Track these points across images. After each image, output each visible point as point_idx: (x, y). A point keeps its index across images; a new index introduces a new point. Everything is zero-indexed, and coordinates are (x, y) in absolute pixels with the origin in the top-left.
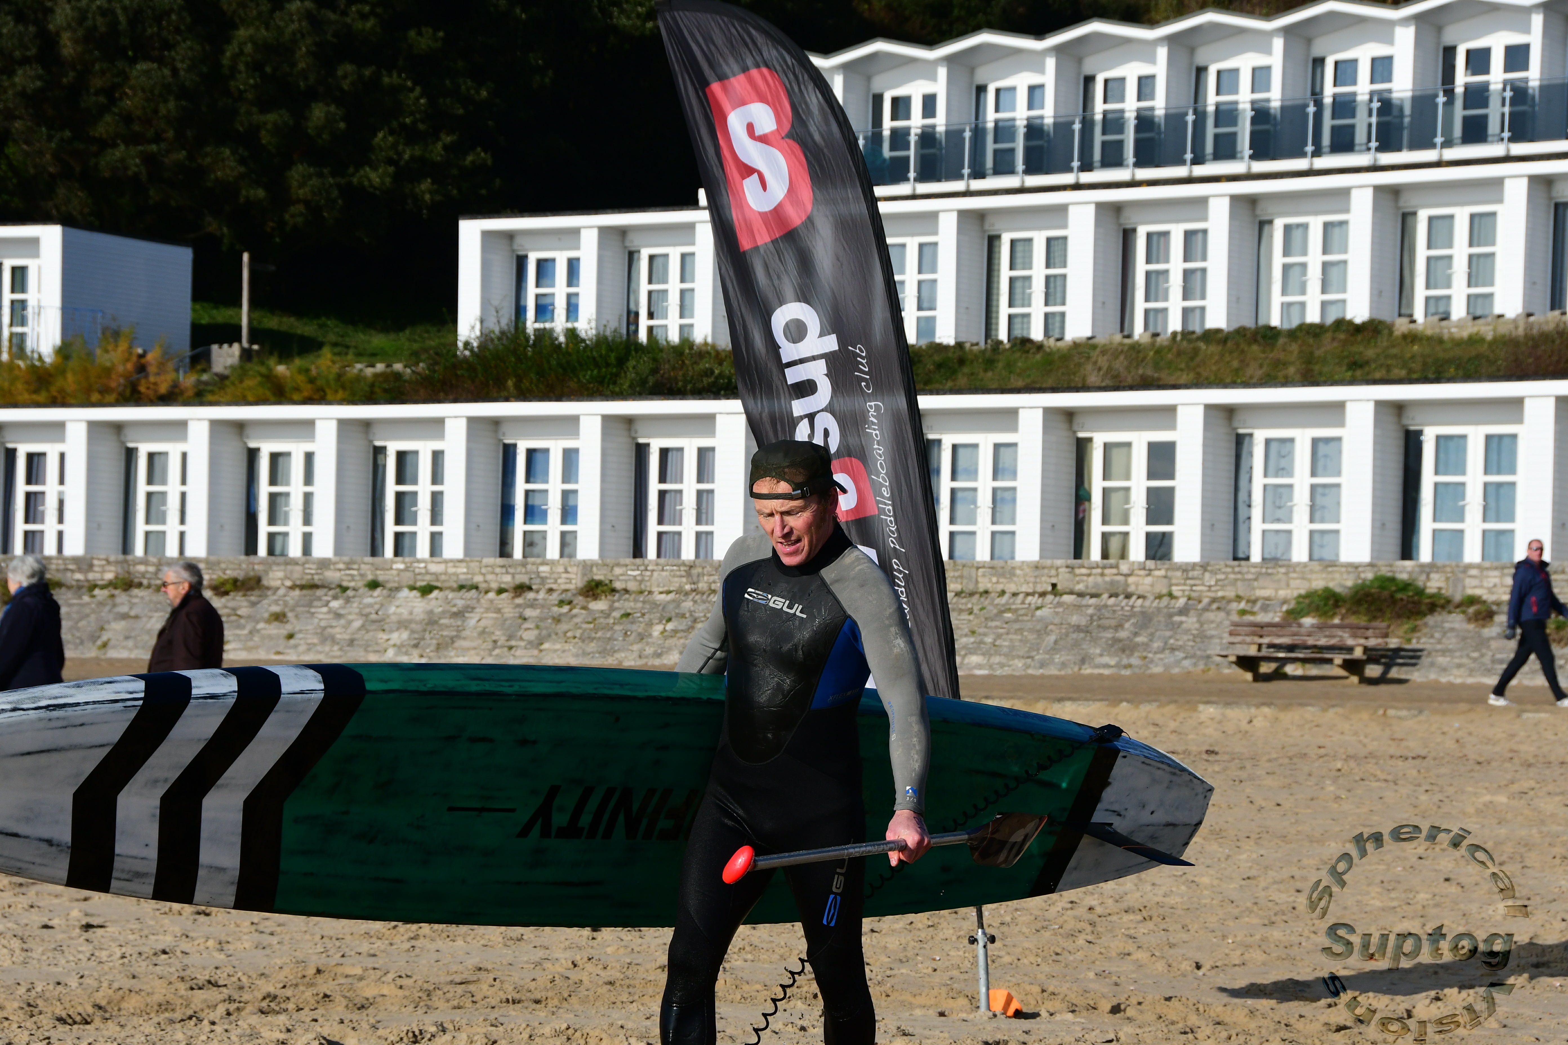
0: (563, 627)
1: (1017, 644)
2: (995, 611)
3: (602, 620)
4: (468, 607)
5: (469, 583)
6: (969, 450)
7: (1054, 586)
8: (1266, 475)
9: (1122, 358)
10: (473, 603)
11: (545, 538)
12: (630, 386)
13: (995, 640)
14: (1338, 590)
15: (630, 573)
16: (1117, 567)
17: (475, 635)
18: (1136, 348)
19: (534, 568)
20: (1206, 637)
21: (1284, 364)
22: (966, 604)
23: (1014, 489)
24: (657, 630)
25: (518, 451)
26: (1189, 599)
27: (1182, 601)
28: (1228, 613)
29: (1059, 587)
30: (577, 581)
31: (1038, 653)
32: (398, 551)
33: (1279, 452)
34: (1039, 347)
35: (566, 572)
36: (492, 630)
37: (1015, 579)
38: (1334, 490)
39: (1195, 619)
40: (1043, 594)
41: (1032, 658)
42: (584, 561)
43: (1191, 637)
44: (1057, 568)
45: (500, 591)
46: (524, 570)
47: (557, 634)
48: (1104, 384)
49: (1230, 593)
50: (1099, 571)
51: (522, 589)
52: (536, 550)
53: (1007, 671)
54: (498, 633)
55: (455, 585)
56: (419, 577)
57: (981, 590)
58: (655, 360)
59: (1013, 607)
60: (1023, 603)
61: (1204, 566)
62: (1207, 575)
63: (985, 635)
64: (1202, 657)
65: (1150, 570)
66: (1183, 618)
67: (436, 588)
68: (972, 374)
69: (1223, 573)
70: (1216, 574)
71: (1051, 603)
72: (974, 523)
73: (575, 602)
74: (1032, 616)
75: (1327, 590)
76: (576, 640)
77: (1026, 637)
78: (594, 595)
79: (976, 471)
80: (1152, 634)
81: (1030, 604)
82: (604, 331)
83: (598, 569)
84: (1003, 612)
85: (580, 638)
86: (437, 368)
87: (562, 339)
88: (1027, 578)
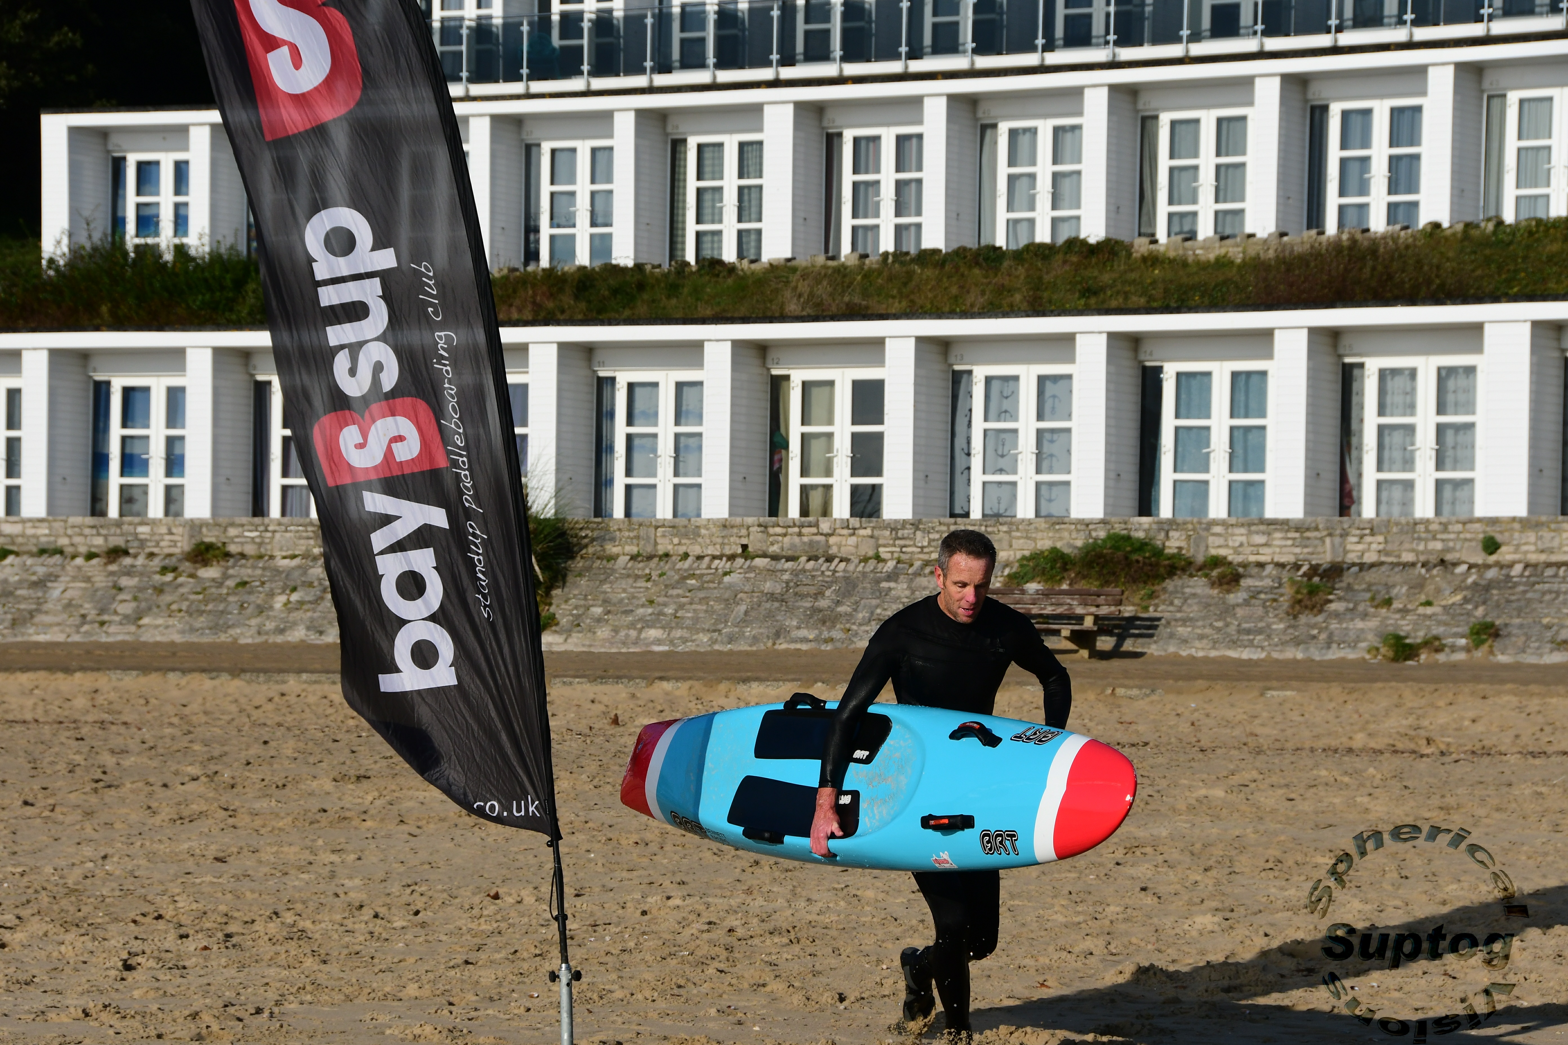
0: (167, 598)
1: (702, 615)
2: (677, 577)
3: (213, 590)
4: (50, 575)
5: (52, 546)
6: (647, 390)
7: (745, 547)
8: (986, 419)
9: (825, 282)
10: (57, 570)
11: (146, 493)
12: (247, 315)
13: (676, 611)
14: (1067, 550)
15: (247, 534)
16: (817, 525)
17: (59, 608)
18: (842, 271)
19: (131, 528)
21: (1009, 291)
22: (643, 569)
23: (700, 435)
24: (279, 601)
25: (112, 390)
26: (899, 562)
27: (891, 565)
29: (750, 549)
30: (183, 544)
31: (726, 626)
33: (1001, 392)
34: (731, 269)
35: (171, 533)
36: (80, 602)
37: (700, 540)
38: (1063, 436)
39: (905, 586)
40: (732, 558)
41: (719, 631)
42: (192, 520)
44: (748, 528)
45: (90, 556)
46: (118, 531)
47: (158, 607)
48: (805, 313)
50: (796, 530)
51: (116, 553)
52: (136, 507)
53: (690, 647)
54: (87, 606)
55: (35, 550)
57: (661, 553)
59: (698, 572)
60: (709, 567)
61: (916, 524)
62: (919, 534)
63: (665, 605)
65: (855, 529)
66: (892, 585)
67: (11, 552)
68: (653, 301)
69: (937, 532)
70: (929, 532)
71: (741, 568)
72: (654, 475)
73: (181, 569)
74: (719, 583)
75: (1054, 550)
76: (182, 614)
77: (712, 607)
78: (203, 560)
79: (656, 414)
80: (857, 603)
81: (716, 569)
82: (218, 248)
83: (209, 530)
84: (685, 578)
85: (187, 612)
86: (14, 290)
87: (168, 257)
88: (714, 539)
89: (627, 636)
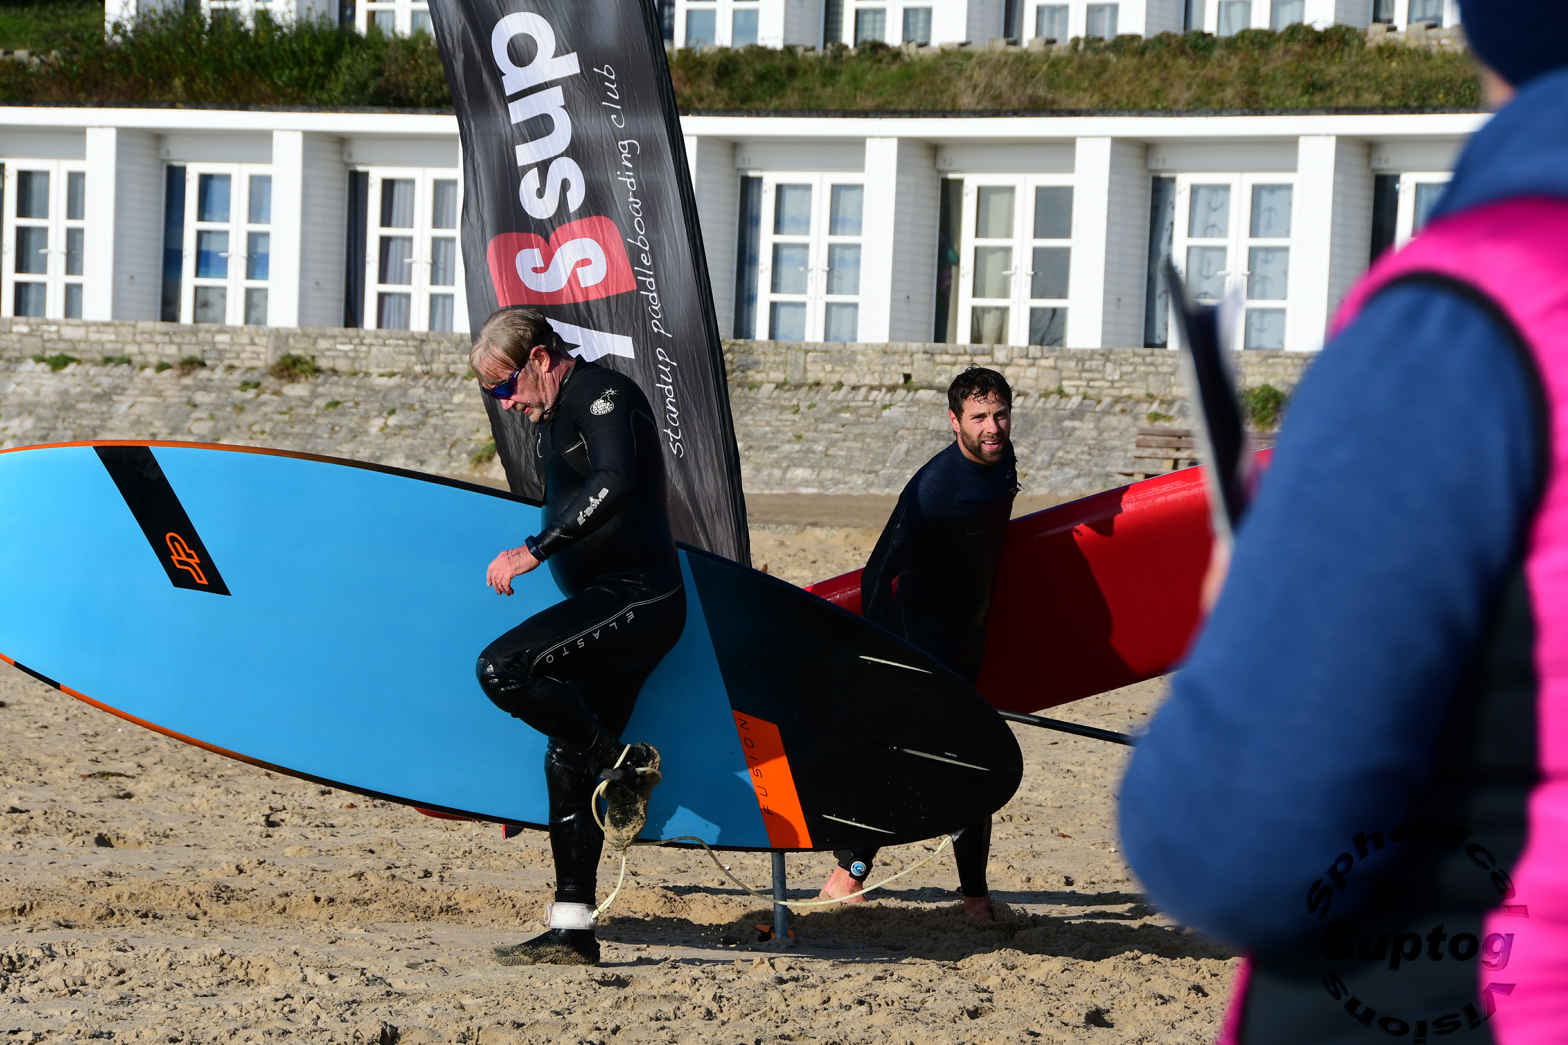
0: (248, 418)
1: (857, 454)
2: (828, 410)
3: (301, 410)
4: (116, 387)
5: (119, 355)
6: (798, 193)
7: (907, 377)
8: (1190, 234)
9: (1005, 72)
10: (124, 382)
11: (224, 296)
12: (343, 93)
13: (827, 448)
14: (1281, 388)
15: (339, 347)
16: (991, 353)
17: (126, 425)
18: (1024, 59)
19: (209, 337)
20: (1105, 448)
21: (1220, 85)
22: (790, 400)
23: (858, 247)
24: (375, 425)
25: (188, 176)
26: (1085, 398)
27: (1075, 401)
28: (1136, 418)
29: (914, 379)
30: (267, 357)
31: (884, 467)
32: (20, 308)
33: (1209, 203)
34: (896, 55)
35: (253, 343)
36: (149, 419)
37: (856, 367)
38: (1279, 255)
39: (1091, 425)
40: (892, 389)
41: (876, 472)
42: (277, 330)
43: (1086, 449)
44: (912, 355)
45: (162, 367)
46: (194, 339)
47: (238, 427)
48: (980, 107)
49: (1139, 391)
51: (191, 365)
52: (212, 313)
53: (842, 490)
54: (157, 423)
55: (99, 358)
56: (49, 345)
57: (811, 381)
58: (377, 58)
59: (853, 404)
60: (866, 399)
61: (1106, 355)
62: (1109, 366)
63: (815, 441)
64: (1099, 475)
65: (1035, 359)
66: (1077, 424)
67: (73, 360)
68: (806, 89)
69: (1131, 364)
70: (1121, 364)
71: (903, 400)
72: (804, 291)
73: (264, 385)
74: (877, 417)
75: (1266, 388)
76: (265, 436)
77: (869, 445)
78: (290, 376)
79: (808, 222)
80: (1035, 444)
81: (874, 401)
82: (308, 16)
83: (296, 341)
84: (838, 411)
85: (270, 434)
86: (75, 58)
87: (250, 24)
88: (872, 367)
89: (770, 475)
